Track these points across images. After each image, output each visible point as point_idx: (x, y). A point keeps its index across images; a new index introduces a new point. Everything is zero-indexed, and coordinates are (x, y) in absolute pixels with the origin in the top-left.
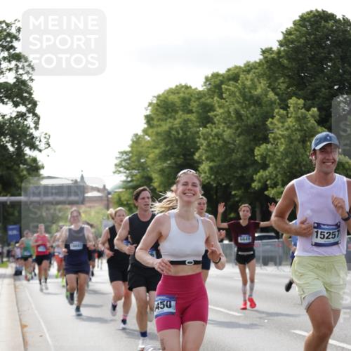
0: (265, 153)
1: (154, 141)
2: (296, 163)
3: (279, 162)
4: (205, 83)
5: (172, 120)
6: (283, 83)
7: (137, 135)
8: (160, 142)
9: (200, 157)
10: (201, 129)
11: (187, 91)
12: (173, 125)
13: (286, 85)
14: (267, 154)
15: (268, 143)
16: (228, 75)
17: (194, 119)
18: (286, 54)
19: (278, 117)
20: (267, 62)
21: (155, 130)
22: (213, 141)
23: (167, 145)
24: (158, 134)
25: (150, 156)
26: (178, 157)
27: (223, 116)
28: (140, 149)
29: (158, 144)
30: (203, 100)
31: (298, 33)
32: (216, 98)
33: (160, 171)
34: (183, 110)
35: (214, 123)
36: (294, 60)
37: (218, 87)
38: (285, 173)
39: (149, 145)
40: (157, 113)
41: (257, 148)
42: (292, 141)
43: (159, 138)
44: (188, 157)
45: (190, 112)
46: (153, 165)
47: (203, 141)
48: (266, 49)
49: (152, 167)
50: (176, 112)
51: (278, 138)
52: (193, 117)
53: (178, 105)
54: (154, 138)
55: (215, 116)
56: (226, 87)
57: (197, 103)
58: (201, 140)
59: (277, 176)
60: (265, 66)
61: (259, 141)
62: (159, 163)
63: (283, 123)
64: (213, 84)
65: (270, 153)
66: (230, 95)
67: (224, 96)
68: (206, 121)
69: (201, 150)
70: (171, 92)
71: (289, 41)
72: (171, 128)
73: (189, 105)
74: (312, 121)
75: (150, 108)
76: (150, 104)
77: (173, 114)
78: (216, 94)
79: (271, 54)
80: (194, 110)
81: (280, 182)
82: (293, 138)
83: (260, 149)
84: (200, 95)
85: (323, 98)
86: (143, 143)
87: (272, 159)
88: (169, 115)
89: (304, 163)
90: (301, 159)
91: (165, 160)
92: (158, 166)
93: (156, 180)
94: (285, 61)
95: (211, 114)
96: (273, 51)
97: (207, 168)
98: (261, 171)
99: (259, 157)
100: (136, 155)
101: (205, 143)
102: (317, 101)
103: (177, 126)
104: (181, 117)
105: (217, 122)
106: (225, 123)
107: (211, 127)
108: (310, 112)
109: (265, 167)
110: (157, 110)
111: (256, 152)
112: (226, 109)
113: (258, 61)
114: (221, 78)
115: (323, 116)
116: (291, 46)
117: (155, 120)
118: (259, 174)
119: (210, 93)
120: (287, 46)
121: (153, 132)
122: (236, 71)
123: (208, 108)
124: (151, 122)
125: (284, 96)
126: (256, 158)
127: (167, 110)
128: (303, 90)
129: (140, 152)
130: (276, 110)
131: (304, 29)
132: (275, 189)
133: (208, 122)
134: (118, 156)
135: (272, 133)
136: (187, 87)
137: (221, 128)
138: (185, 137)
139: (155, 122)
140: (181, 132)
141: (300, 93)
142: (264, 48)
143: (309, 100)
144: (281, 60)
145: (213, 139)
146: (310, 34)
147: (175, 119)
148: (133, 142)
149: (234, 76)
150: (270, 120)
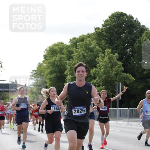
0: (95, 72)
1: (47, 66)
2: (108, 77)
3: (101, 76)
4: (70, 42)
5: (55, 57)
6: (104, 42)
7: (40, 63)
8: (50, 66)
9: (67, 73)
10: (68, 61)
11: (62, 45)
12: (56, 59)
13: (105, 43)
14: (96, 73)
15: (96, 68)
16: (80, 39)
17: (65, 57)
18: (105, 30)
19: (100, 57)
20: (97, 33)
21: (48, 61)
22: (73, 67)
23: (53, 68)
24: (49, 63)
25: (45, 72)
26: (57, 73)
27: (77, 56)
28: (41, 69)
29: (49, 67)
30: (69, 49)
31: (111, 21)
32: (74, 48)
33: (50, 79)
34: (60, 53)
35: (73, 59)
36: (109, 33)
37: (75, 43)
38: (103, 81)
39: (45, 68)
40: (49, 54)
41: (91, 70)
42: (107, 68)
43: (50, 64)
44: (62, 73)
45: (63, 54)
46: (46, 76)
47: (68, 67)
48: (97, 28)
49: (46, 77)
50: (57, 54)
51: (101, 66)
52: (64, 56)
53: (58, 51)
54: (47, 65)
55: (74, 56)
56: (79, 44)
57: (66, 50)
58: (68, 66)
59: (100, 82)
60: (96, 35)
61: (93, 67)
62: (49, 75)
63: (103, 59)
64: (73, 42)
65: (97, 72)
66: (80, 47)
67: (78, 47)
68: (70, 58)
69: (67, 70)
70: (55, 45)
71: (107, 24)
72: (55, 61)
73: (63, 51)
74: (116, 59)
75: (46, 52)
76: (46, 50)
77: (56, 54)
78: (74, 47)
79: (99, 30)
80: (65, 53)
81: (101, 85)
82: (108, 66)
83: (93, 71)
84: (68, 47)
85: (121, 49)
86: (43, 67)
87: (98, 75)
88: (54, 55)
89: (112, 76)
90: (110, 75)
91: (52, 74)
92: (49, 77)
93: (48, 83)
94: (105, 33)
95: (72, 55)
96: (100, 29)
97: (70, 78)
98: (93, 80)
99: (92, 74)
100: (39, 72)
101: (69, 67)
102: (118, 50)
103: (58, 60)
104: (59, 56)
105: (74, 58)
106: (78, 59)
107: (72, 61)
108: (115, 55)
109: (95, 78)
110: (49, 53)
111: (91, 72)
112: (79, 53)
113: (93, 33)
114: (77, 40)
115: (120, 57)
116: (107, 27)
117: (48, 57)
118: (92, 81)
119: (72, 46)
120: (106, 27)
121: (47, 62)
122: (83, 37)
123: (71, 53)
124: (46, 58)
125: (104, 48)
126: (91, 74)
127: (54, 53)
128: (112, 45)
129: (41, 71)
130: (100, 54)
131: (113, 20)
132: (99, 88)
133: (71, 58)
134: (32, 72)
135: (98, 64)
136: (62, 43)
137: (76, 61)
138: (61, 64)
139: (48, 58)
140: (59, 62)
141: (110, 47)
142: (96, 27)
143: (115, 50)
144: (103, 33)
145: (73, 66)
146: (116, 22)
147: (57, 57)
148: (38, 66)
149: (82, 39)
150: (97, 58)
